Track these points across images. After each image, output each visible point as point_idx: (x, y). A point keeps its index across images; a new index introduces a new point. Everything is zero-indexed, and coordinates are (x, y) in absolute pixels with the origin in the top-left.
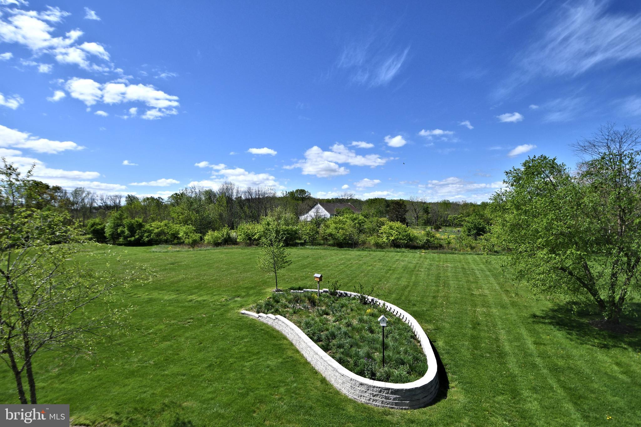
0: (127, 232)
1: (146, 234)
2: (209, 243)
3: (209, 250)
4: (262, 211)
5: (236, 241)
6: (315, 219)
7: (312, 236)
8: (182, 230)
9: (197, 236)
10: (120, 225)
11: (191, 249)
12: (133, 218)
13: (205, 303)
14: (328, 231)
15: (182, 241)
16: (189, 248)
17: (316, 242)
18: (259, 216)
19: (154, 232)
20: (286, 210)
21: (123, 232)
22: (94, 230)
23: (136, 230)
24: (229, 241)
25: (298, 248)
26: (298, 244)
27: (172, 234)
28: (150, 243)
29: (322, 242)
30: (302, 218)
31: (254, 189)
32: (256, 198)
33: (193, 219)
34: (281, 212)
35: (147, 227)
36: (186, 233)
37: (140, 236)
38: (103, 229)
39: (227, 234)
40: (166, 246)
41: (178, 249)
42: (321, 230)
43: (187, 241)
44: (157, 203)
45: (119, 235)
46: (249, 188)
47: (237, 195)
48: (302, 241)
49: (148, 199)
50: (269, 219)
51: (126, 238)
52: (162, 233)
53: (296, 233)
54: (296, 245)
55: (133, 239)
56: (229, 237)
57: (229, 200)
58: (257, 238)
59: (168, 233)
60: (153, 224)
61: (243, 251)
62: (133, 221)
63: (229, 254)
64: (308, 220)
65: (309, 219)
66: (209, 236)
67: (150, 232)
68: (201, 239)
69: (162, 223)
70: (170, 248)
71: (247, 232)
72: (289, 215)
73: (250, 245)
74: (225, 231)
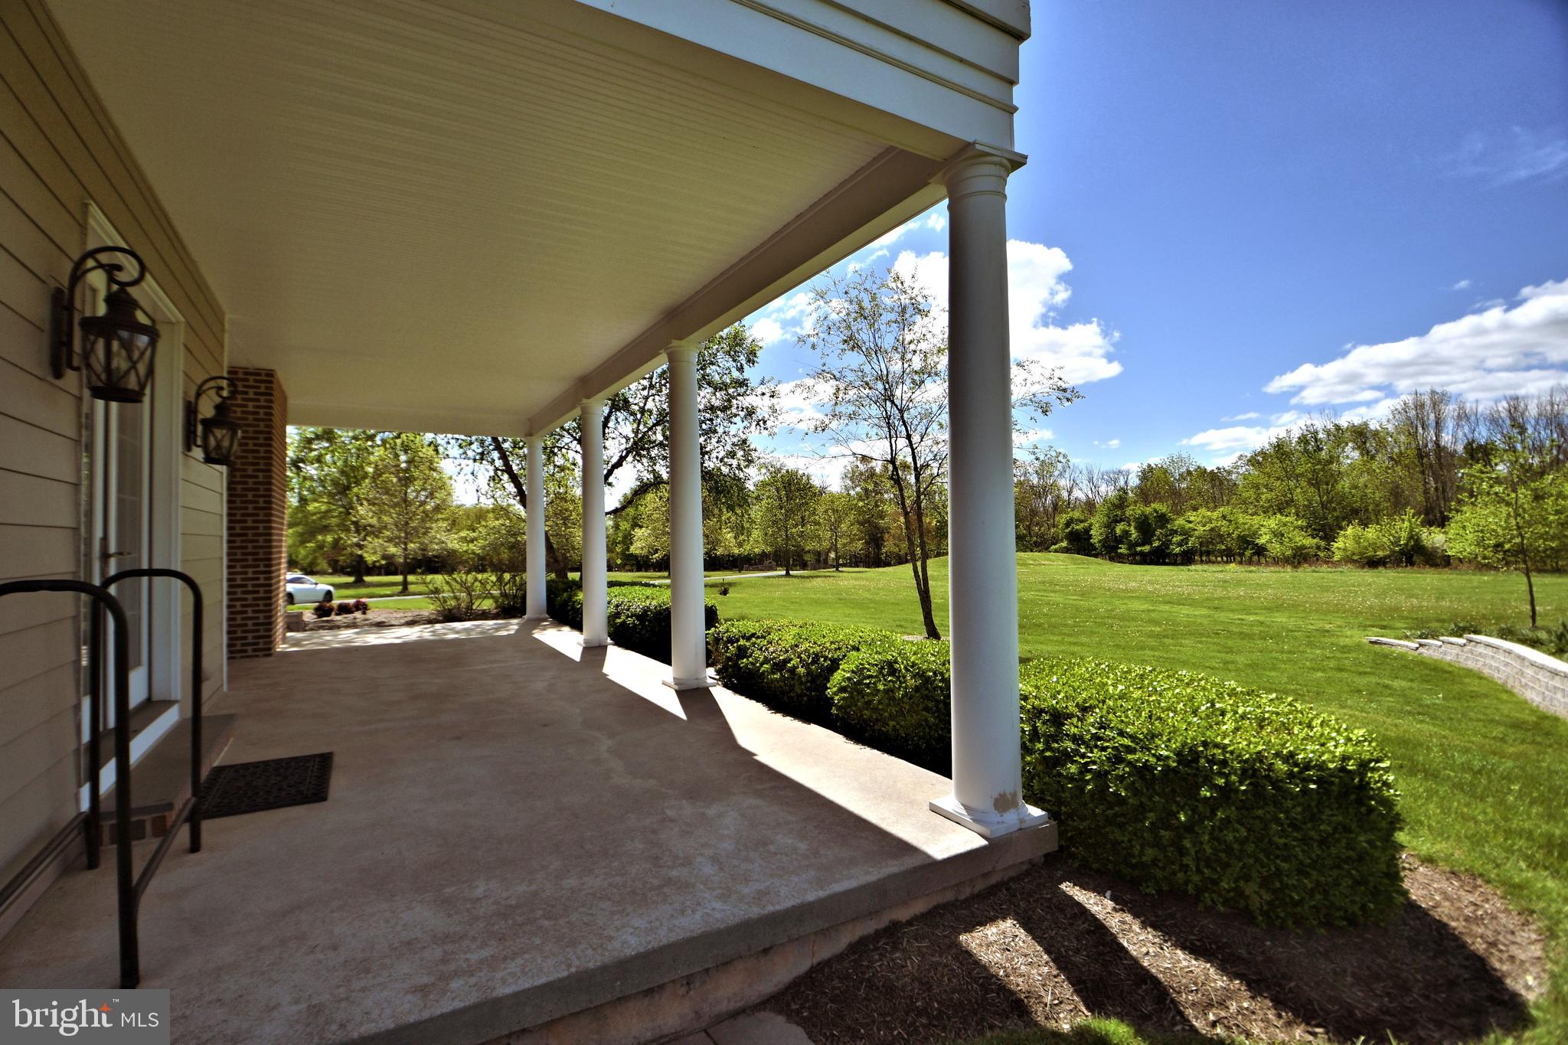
0: (1134, 534)
1: (1176, 539)
2: (1348, 560)
5: (1443, 557)
8: (1266, 528)
10: (1121, 520)
11: (1289, 570)
12: (1148, 503)
16: (1283, 568)
19: (1197, 533)
21: (1126, 533)
22: (1071, 533)
23: (1155, 530)
24: (1417, 557)
27: (1239, 537)
28: (1187, 558)
33: (1302, 500)
35: (1179, 522)
36: (1278, 535)
37: (1163, 543)
38: (1087, 531)
39: (1411, 537)
43: (1277, 551)
45: (1119, 540)
51: (1132, 546)
52: (1216, 535)
55: (1147, 548)
56: (1419, 546)
59: (1230, 535)
60: (1193, 516)
62: (1148, 510)
66: (1349, 540)
67: (1186, 534)
68: (1323, 549)
69: (1215, 514)
74: (1404, 526)
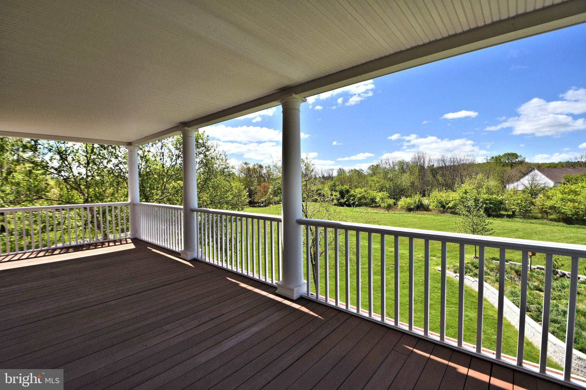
1: (352, 198)
2: (402, 208)
3: (402, 214)
4: (457, 179)
5: (428, 208)
6: (530, 188)
7: (524, 207)
8: (379, 196)
9: (391, 201)
11: (387, 212)
12: (342, 185)
13: (403, 255)
14: (549, 203)
15: (378, 205)
16: (385, 211)
17: (530, 215)
18: (453, 183)
19: (357, 196)
20: (488, 178)
23: (345, 195)
24: (420, 207)
25: (503, 219)
26: (504, 215)
27: (370, 199)
28: (355, 205)
29: (540, 215)
30: (510, 187)
31: (448, 156)
32: (450, 166)
33: (387, 186)
34: (482, 180)
35: (352, 192)
36: (382, 199)
37: (348, 199)
39: (419, 201)
40: (367, 208)
41: (376, 211)
42: (539, 200)
43: (383, 205)
44: (359, 173)
46: (443, 156)
47: (429, 164)
48: (510, 213)
49: (352, 170)
50: (466, 186)
51: (338, 200)
52: (363, 197)
53: (502, 203)
54: (501, 216)
55: (343, 201)
56: (422, 204)
57: (422, 168)
58: (451, 206)
59: (368, 198)
60: (357, 190)
61: (436, 218)
62: (343, 188)
63: (421, 219)
64: (519, 189)
65: (521, 188)
66: (403, 202)
67: (354, 196)
68: (395, 204)
69: (363, 190)
70: (370, 209)
71: (440, 200)
72: (492, 183)
73: (443, 212)
74: (417, 198)
